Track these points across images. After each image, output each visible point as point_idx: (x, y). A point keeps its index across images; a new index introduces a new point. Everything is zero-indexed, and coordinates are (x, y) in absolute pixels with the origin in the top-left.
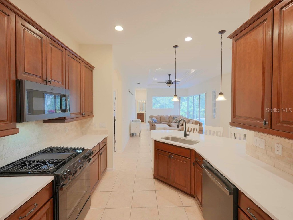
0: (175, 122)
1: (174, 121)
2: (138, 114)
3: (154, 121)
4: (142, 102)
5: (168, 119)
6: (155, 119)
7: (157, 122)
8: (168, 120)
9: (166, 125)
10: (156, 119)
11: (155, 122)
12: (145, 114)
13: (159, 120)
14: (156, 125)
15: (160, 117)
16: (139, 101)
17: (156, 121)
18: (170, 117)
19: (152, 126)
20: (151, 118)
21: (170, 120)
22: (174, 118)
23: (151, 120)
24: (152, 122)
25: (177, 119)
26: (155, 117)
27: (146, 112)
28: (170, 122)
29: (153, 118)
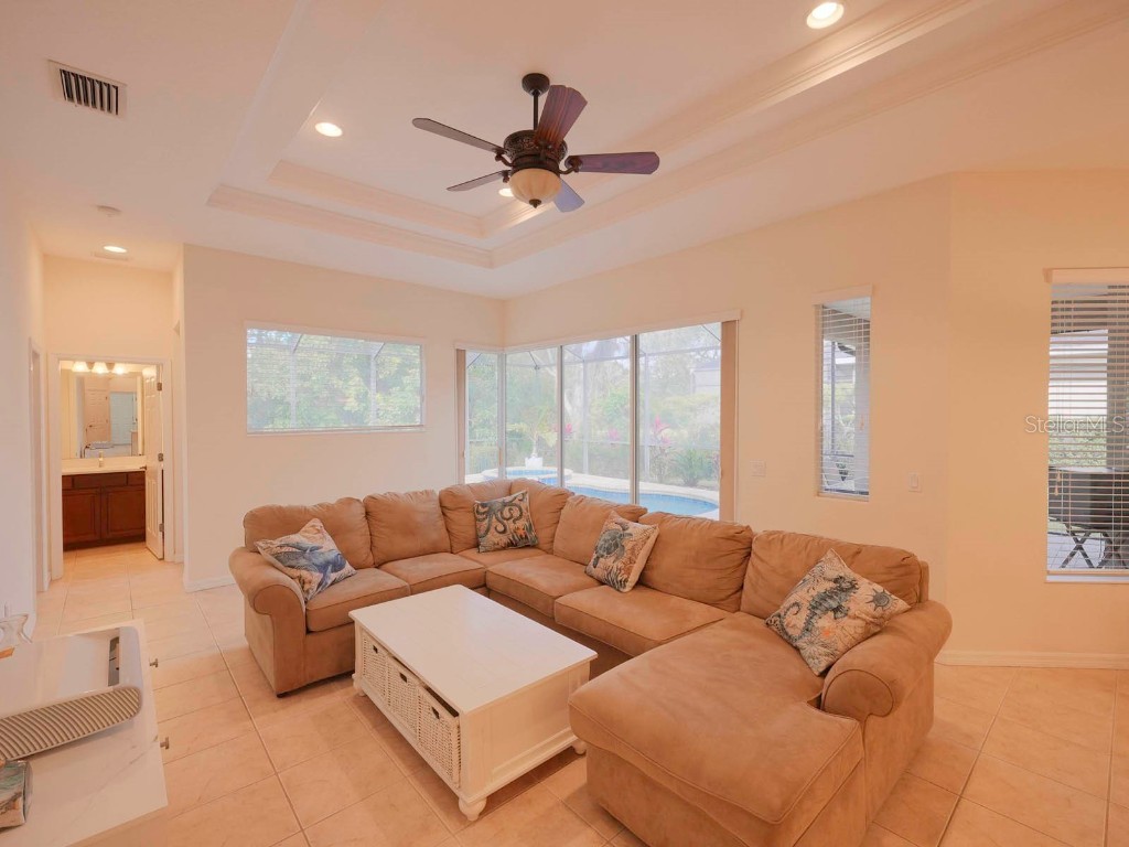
0: (504, 539)
1: (494, 538)
2: (75, 487)
3: (317, 577)
4: (108, 379)
5: (441, 523)
6: (329, 548)
7: (348, 568)
8: (436, 534)
10: (333, 536)
11: (334, 576)
12: (152, 486)
13: (359, 540)
14: (355, 614)
15: (367, 514)
16: (80, 367)
17: (337, 567)
18: (448, 504)
19: (310, 637)
20: (277, 542)
21: (455, 528)
22: (486, 509)
23: (279, 565)
24: (296, 586)
25: (516, 513)
26: (318, 523)
27: (161, 458)
28: (455, 546)
29: (296, 531)
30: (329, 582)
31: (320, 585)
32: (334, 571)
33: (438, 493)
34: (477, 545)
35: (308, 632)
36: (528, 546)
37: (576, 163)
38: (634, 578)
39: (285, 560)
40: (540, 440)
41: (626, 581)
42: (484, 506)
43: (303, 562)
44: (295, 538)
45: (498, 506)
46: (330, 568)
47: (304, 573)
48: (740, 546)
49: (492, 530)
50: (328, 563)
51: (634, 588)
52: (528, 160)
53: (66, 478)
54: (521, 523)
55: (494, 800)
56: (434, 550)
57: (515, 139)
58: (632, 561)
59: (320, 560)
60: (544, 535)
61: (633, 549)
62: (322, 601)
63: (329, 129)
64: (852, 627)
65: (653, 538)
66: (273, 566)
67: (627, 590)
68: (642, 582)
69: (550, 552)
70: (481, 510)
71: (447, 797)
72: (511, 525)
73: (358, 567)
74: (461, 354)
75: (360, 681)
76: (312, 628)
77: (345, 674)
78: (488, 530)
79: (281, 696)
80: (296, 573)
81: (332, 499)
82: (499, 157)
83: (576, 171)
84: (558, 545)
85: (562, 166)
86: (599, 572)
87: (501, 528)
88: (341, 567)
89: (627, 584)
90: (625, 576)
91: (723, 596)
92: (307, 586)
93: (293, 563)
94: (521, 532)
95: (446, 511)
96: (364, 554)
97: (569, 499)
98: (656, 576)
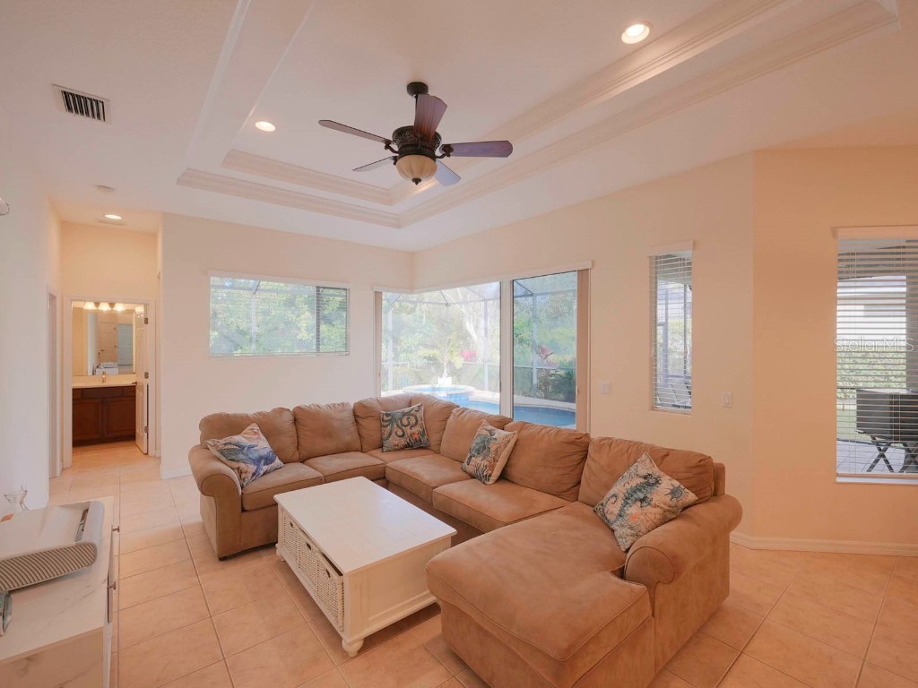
0: (403, 442)
1: (394, 440)
3: (252, 468)
4: (110, 315)
5: (353, 428)
6: (263, 446)
7: (278, 462)
8: (350, 437)
9: (362, 481)
10: (268, 438)
11: (266, 468)
12: (140, 396)
13: (288, 441)
14: (278, 498)
15: (295, 420)
16: (90, 306)
17: (268, 461)
18: (360, 414)
19: (244, 514)
20: (222, 441)
21: (364, 432)
22: (389, 418)
23: (223, 459)
24: (234, 475)
25: (413, 421)
26: (256, 428)
27: (147, 376)
28: (365, 447)
29: (238, 433)
30: (262, 473)
31: (254, 474)
32: (266, 464)
33: (352, 406)
34: (381, 447)
35: (243, 510)
36: (422, 448)
37: (448, 150)
38: (496, 473)
39: (229, 454)
40: (450, 363)
41: (490, 475)
42: (387, 415)
43: (241, 456)
44: (237, 438)
45: (399, 415)
46: (262, 462)
47: (242, 465)
48: (578, 449)
49: (393, 434)
50: (261, 458)
51: (497, 481)
52: (410, 148)
53: (75, 391)
54: (416, 429)
55: (370, 642)
56: (346, 450)
57: (400, 133)
58: (495, 460)
59: (255, 455)
60: (434, 438)
61: (496, 451)
62: (255, 486)
63: (266, 126)
64: (653, 513)
65: (513, 442)
66: (219, 460)
67: (491, 482)
68: (504, 477)
69: (438, 452)
70: (386, 418)
71: (334, 637)
72: (408, 431)
73: (286, 462)
74: (378, 295)
75: (281, 549)
76: (246, 508)
77: (270, 544)
78: (390, 434)
79: (223, 559)
80: (235, 465)
81: (268, 409)
82: (388, 146)
83: (449, 156)
84: (444, 446)
85: (438, 153)
86: (470, 468)
87: (400, 433)
88: (272, 461)
89: (491, 478)
90: (490, 472)
91: (565, 488)
92: (243, 476)
93: (234, 457)
94: (416, 436)
95: (358, 419)
96: (291, 451)
97: (454, 411)
98: (515, 472)
